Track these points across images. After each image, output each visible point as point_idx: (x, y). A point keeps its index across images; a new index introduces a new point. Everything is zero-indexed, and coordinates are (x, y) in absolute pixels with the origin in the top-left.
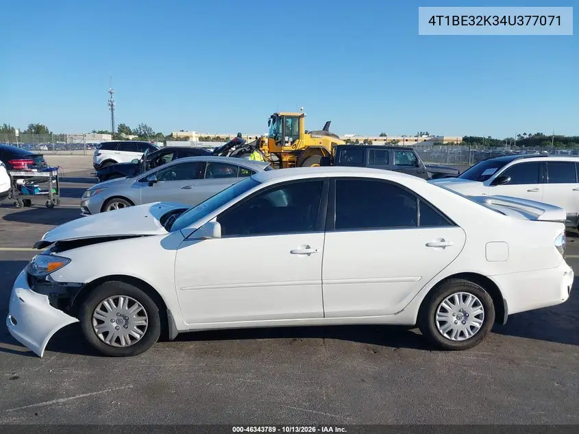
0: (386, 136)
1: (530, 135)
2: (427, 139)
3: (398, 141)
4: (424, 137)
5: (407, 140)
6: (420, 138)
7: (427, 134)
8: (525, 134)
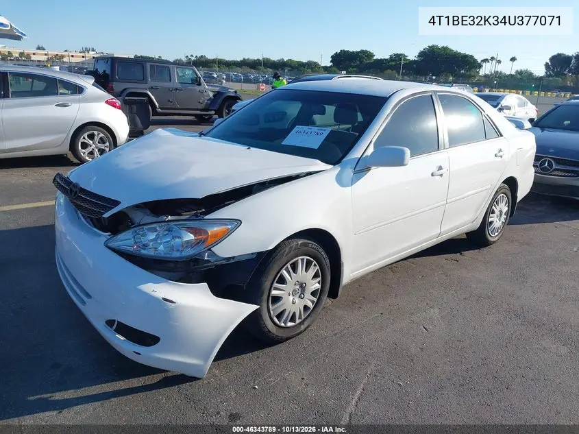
0: (44, 49)
1: (196, 57)
2: (96, 56)
3: (63, 57)
4: (92, 54)
5: (72, 56)
6: (87, 54)
7: (93, 50)
8: (192, 56)
